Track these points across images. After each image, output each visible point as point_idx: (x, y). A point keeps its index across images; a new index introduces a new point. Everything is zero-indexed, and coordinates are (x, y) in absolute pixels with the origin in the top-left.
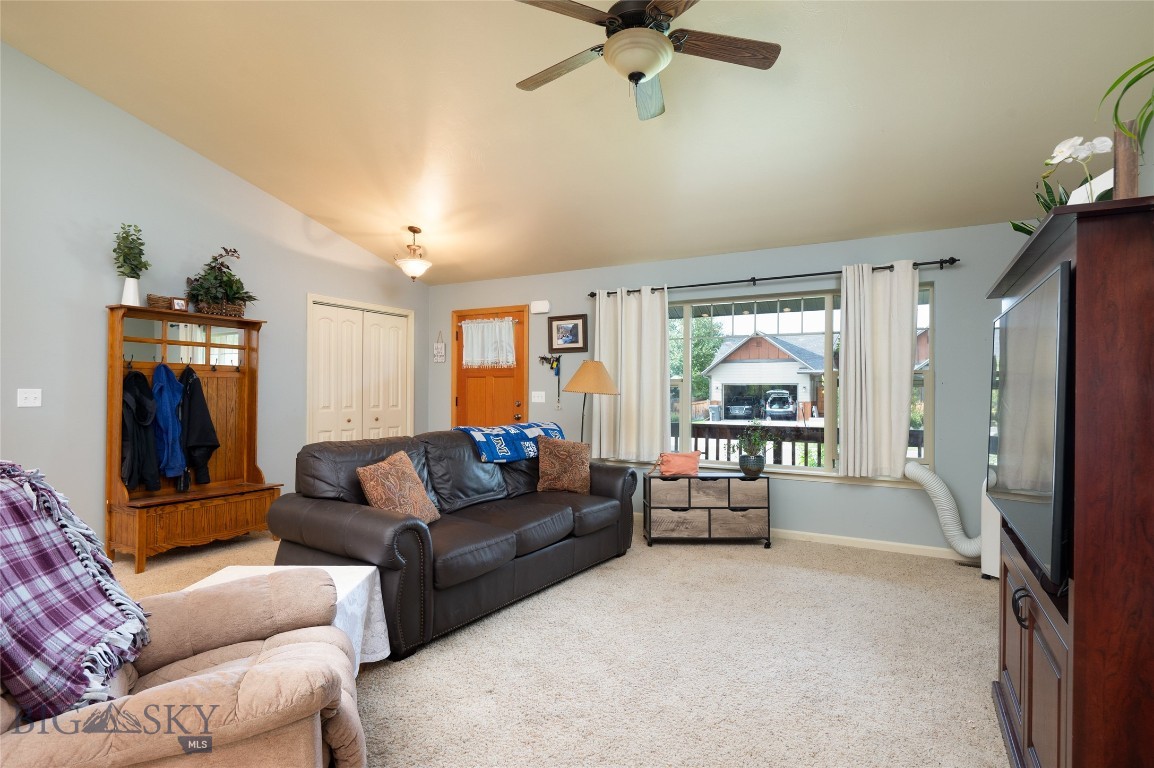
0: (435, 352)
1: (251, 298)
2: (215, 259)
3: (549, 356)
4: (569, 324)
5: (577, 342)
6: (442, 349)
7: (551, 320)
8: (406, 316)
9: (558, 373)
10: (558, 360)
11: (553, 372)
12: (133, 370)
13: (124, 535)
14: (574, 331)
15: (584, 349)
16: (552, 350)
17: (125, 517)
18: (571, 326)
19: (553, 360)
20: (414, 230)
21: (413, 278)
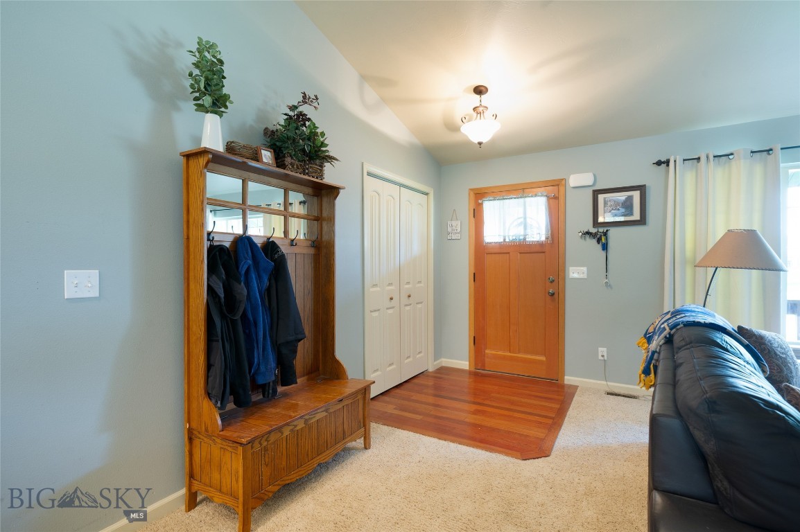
0: (450, 229)
1: (330, 159)
2: (293, 108)
3: (593, 230)
4: (621, 196)
5: (631, 214)
6: (460, 226)
7: (596, 193)
8: (427, 194)
9: (605, 247)
10: (605, 234)
11: (599, 247)
12: (215, 244)
13: (216, 476)
14: (628, 205)
15: (642, 221)
16: (596, 223)
17: (216, 451)
18: (624, 198)
19: (600, 235)
20: (479, 90)
21: (480, 144)
